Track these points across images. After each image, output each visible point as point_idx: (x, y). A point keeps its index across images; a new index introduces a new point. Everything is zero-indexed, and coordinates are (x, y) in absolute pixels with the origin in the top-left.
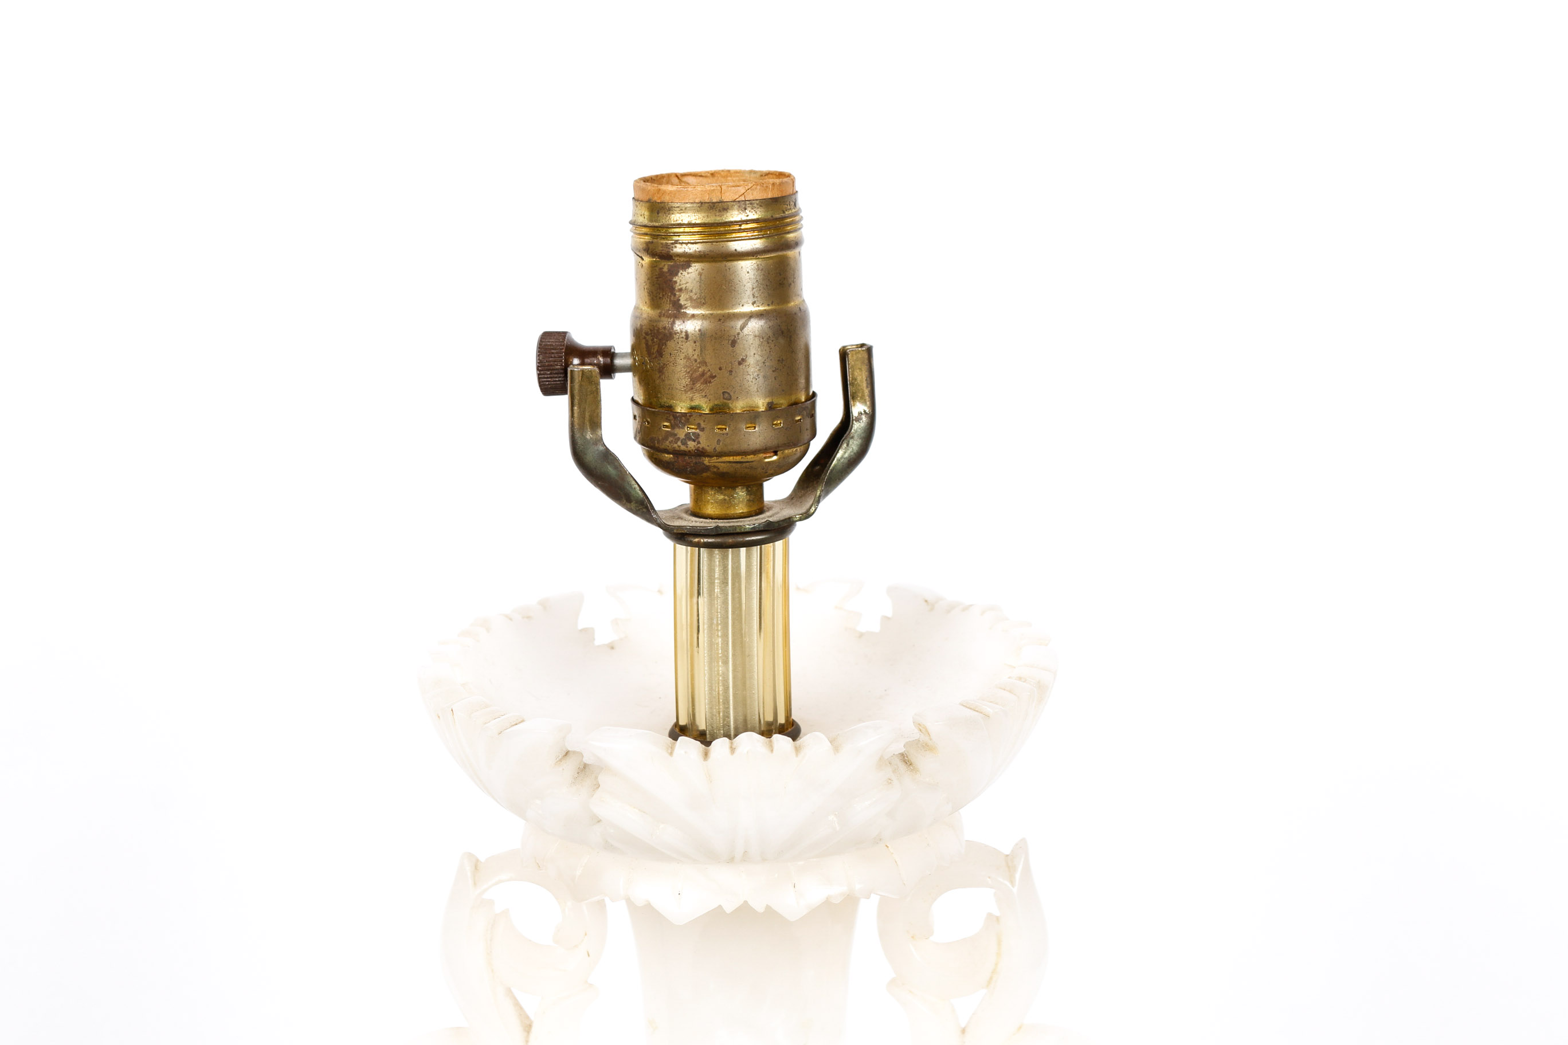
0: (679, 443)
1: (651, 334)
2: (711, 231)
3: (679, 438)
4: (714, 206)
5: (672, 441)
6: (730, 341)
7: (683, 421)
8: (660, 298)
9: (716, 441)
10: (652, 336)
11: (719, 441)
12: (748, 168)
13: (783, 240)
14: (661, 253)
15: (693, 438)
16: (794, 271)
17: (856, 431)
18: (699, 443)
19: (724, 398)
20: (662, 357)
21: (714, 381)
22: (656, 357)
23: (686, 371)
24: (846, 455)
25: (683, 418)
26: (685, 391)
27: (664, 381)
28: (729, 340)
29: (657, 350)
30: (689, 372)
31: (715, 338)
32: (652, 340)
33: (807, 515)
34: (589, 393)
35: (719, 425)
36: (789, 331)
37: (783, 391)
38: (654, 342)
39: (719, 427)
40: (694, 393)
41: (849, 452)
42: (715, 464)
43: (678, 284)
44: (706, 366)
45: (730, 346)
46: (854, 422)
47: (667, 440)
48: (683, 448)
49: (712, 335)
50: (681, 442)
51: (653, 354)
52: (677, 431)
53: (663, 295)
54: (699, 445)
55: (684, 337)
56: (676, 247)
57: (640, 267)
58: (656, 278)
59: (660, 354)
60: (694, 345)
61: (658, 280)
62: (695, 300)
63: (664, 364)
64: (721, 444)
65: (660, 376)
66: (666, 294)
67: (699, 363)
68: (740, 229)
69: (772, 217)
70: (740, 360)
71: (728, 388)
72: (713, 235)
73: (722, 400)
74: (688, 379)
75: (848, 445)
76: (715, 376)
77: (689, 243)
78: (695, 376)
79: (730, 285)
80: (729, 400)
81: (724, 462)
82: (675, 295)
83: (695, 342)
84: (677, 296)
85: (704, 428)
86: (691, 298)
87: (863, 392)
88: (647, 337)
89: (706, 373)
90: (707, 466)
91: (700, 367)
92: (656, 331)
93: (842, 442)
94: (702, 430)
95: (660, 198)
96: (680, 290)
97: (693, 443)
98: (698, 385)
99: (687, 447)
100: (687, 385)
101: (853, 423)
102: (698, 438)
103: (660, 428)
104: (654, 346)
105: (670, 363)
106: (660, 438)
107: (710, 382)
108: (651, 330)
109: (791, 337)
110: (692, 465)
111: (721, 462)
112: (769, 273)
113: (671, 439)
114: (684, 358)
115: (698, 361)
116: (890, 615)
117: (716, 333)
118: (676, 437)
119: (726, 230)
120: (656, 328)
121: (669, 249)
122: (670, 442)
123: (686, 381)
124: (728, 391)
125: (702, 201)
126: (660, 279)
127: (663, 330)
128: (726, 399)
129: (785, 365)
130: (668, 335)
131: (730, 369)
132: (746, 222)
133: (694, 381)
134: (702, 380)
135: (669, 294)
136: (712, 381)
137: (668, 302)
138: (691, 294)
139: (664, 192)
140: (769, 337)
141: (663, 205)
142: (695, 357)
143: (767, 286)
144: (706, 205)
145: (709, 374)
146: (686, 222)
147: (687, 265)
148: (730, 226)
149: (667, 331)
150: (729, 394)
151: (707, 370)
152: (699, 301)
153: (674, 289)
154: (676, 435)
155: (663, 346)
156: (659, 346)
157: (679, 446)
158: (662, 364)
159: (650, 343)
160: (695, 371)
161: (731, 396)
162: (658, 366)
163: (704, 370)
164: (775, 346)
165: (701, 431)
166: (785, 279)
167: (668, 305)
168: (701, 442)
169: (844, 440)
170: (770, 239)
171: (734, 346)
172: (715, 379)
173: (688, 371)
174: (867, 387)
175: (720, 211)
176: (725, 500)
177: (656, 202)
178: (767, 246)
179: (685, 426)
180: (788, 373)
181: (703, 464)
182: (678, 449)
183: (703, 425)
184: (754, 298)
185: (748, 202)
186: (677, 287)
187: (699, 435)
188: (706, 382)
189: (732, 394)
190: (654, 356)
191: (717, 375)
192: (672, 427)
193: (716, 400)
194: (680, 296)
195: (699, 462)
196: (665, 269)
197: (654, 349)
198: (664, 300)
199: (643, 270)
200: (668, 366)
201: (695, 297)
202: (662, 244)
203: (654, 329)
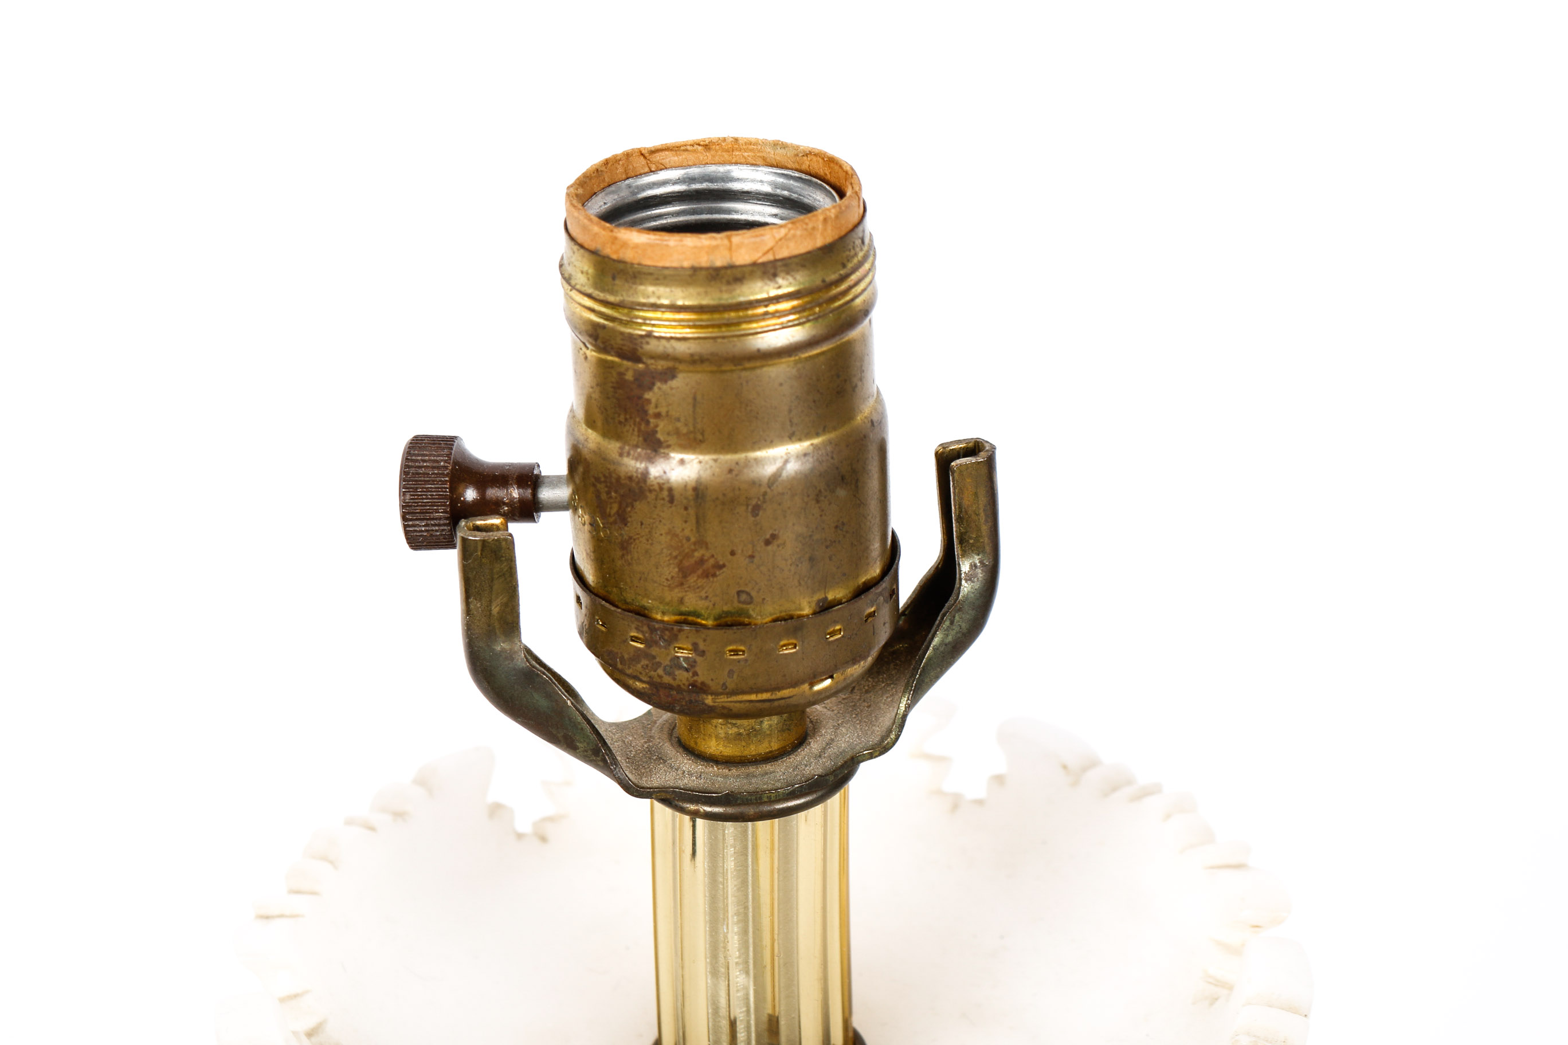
0: (660, 671)
1: (605, 482)
2: (713, 320)
3: (659, 664)
4: (718, 275)
5: (647, 666)
6: (750, 508)
7: (666, 638)
8: (620, 422)
9: (726, 672)
10: (606, 486)
11: (731, 673)
12: (771, 137)
13: (843, 316)
14: (621, 349)
15: (685, 665)
16: (862, 360)
17: (966, 598)
18: (695, 674)
19: (739, 602)
20: (626, 525)
21: (722, 575)
22: (615, 522)
23: (670, 554)
24: (950, 639)
25: (667, 633)
26: (669, 586)
27: (630, 564)
28: (747, 505)
29: (618, 512)
30: (676, 557)
31: (723, 503)
32: (608, 493)
33: (882, 748)
34: (496, 576)
35: (730, 645)
36: (854, 471)
37: (844, 574)
38: (611, 497)
39: (731, 648)
40: (686, 591)
41: (953, 633)
42: (723, 704)
43: (653, 405)
44: (707, 548)
45: (749, 515)
46: (963, 582)
47: (639, 662)
48: (667, 679)
49: (717, 498)
50: (664, 670)
51: (610, 515)
52: (654, 651)
53: (626, 419)
54: (695, 678)
55: (667, 499)
56: (648, 343)
57: (582, 357)
58: (613, 387)
59: (623, 518)
60: (685, 512)
61: (616, 392)
62: (684, 435)
63: (631, 538)
64: (735, 677)
65: (623, 555)
66: (631, 418)
67: (695, 544)
68: (766, 313)
69: (823, 281)
70: (768, 536)
71: (746, 585)
72: (719, 326)
73: (736, 604)
74: (674, 568)
75: (952, 623)
76: (724, 566)
77: (672, 338)
78: (686, 563)
79: (749, 408)
80: (750, 603)
81: (741, 702)
82: (648, 423)
83: (686, 509)
84: (652, 425)
85: (704, 652)
86: (677, 433)
87: (979, 530)
88: (599, 486)
89: (707, 561)
90: (709, 707)
91: (695, 550)
92: (614, 481)
93: (942, 618)
94: (703, 653)
95: (616, 252)
96: (658, 415)
97: (685, 674)
98: (692, 579)
99: (675, 679)
100: (672, 577)
101: (960, 584)
102: (693, 666)
103: (625, 641)
104: (611, 503)
105: (642, 537)
106: (626, 656)
107: (714, 575)
108: (604, 476)
109: (857, 481)
110: (684, 703)
111: (736, 702)
112: (818, 380)
113: (644, 662)
114: (667, 534)
115: (693, 539)
116: (1002, 769)
117: (724, 495)
118: (654, 661)
119: (740, 317)
120: (614, 475)
121: (636, 344)
122: (642, 667)
123: (670, 571)
124: (747, 589)
125: (696, 265)
126: (620, 391)
127: (628, 482)
128: (744, 603)
129: (847, 532)
130: (637, 491)
131: (750, 553)
132: (777, 299)
133: (685, 573)
134: (700, 572)
135: (638, 420)
136: (718, 573)
137: (636, 433)
138: (679, 425)
139: (625, 245)
140: (820, 491)
141: (621, 266)
142: (687, 532)
143: (814, 401)
144: (704, 273)
145: (712, 561)
146: (666, 302)
147: (669, 374)
148: (747, 309)
149: (634, 485)
150: (748, 594)
151: (707, 555)
152: (692, 436)
153: (646, 412)
154: (654, 657)
155: (627, 506)
156: (620, 507)
157: (660, 677)
158: (626, 537)
159: (604, 496)
160: (687, 556)
161: (751, 598)
162: (620, 538)
163: (703, 555)
164: (830, 504)
165: (698, 655)
166: (845, 381)
167: (636, 438)
168: (699, 673)
169: (944, 615)
170: (820, 320)
171: (757, 515)
172: (724, 569)
173: (674, 554)
174: (986, 521)
175: (728, 283)
176: (740, 734)
177: (608, 258)
178: (814, 336)
179: (669, 645)
180: (852, 544)
181: (704, 703)
182: (659, 680)
183: (702, 646)
184: (791, 425)
185: (779, 264)
186: (652, 410)
187: (695, 662)
188: (706, 575)
189: (753, 594)
190: (612, 520)
191: (727, 564)
192: (649, 643)
193: (726, 604)
194: (657, 426)
195: (696, 701)
196: (629, 376)
197: (611, 508)
198: (627, 427)
199: (586, 364)
200: (637, 541)
201: (684, 430)
202: (622, 333)
203: (611, 476)
